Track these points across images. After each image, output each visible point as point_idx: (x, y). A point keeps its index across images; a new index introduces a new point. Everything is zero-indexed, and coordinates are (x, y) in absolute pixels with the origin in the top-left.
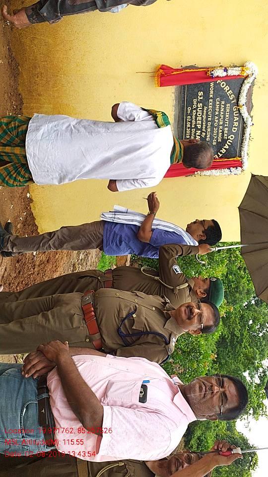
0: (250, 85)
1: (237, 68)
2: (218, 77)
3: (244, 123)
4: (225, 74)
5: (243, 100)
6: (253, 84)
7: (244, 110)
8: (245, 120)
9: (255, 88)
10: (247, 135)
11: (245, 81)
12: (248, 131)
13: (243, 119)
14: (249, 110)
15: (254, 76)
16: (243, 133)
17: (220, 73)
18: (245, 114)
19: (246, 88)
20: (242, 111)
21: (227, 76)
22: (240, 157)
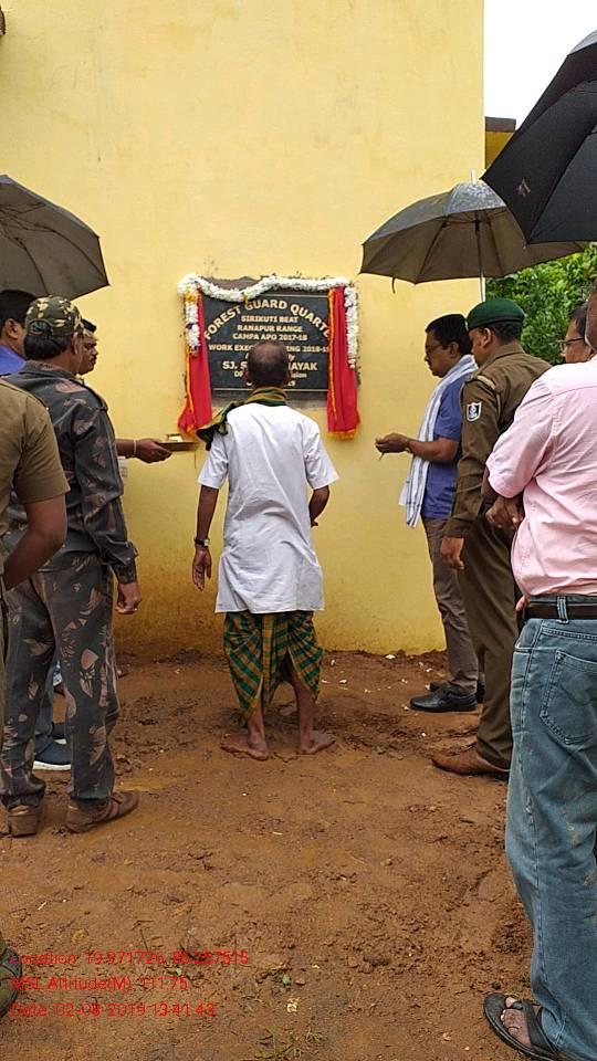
0: (212, 285)
1: (187, 308)
2: (199, 339)
4: (195, 328)
5: (234, 295)
6: (210, 280)
7: (251, 292)
8: (266, 289)
9: (218, 277)
10: (291, 283)
11: (207, 293)
12: (284, 282)
13: (266, 292)
15: (199, 280)
16: (288, 290)
17: (193, 336)
18: (258, 289)
20: (254, 295)
21: (198, 323)
22: (327, 291)
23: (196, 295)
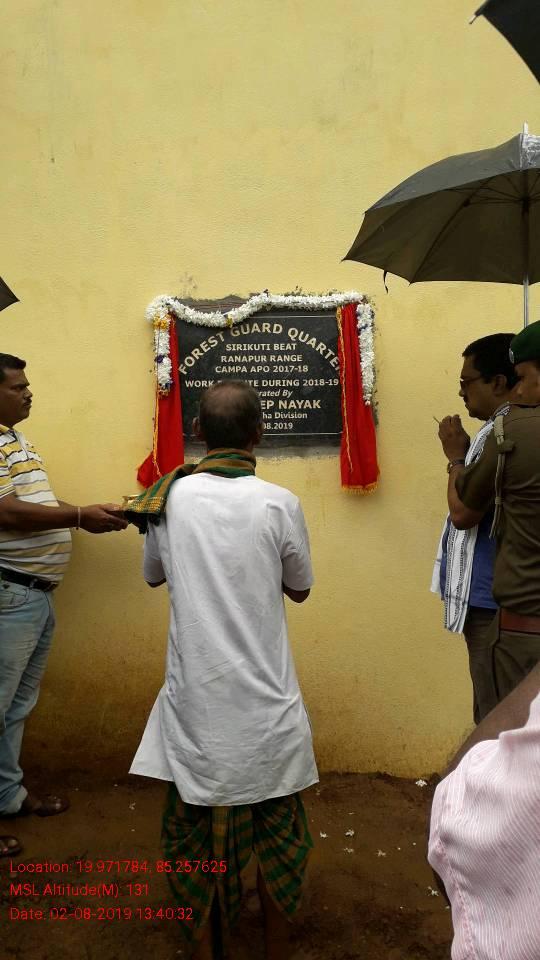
0: (187, 307)
1: (157, 337)
2: (172, 374)
3: (263, 311)
4: (166, 361)
5: (215, 318)
6: (187, 302)
7: (235, 314)
8: (255, 309)
9: (200, 295)
10: (287, 301)
11: (182, 317)
12: (278, 299)
13: (256, 314)
14: (235, 301)
15: (171, 302)
17: (164, 371)
18: (245, 310)
19: (191, 314)
20: (239, 318)
21: (170, 356)
22: (333, 310)
23: (168, 320)
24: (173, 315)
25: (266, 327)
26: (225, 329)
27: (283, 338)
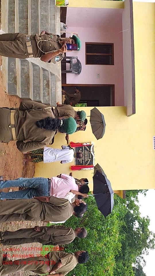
1: (89, 143)
3: (92, 156)
4: (86, 144)
5: (91, 150)
6: (93, 146)
7: (92, 153)
9: (94, 148)
10: (94, 159)
12: (94, 158)
14: (94, 153)
16: (93, 159)
18: (92, 154)
19: (92, 147)
22: (93, 164)
23: (91, 144)
24: (92, 145)
25: (91, 156)
26: (90, 151)
27: (89, 158)
